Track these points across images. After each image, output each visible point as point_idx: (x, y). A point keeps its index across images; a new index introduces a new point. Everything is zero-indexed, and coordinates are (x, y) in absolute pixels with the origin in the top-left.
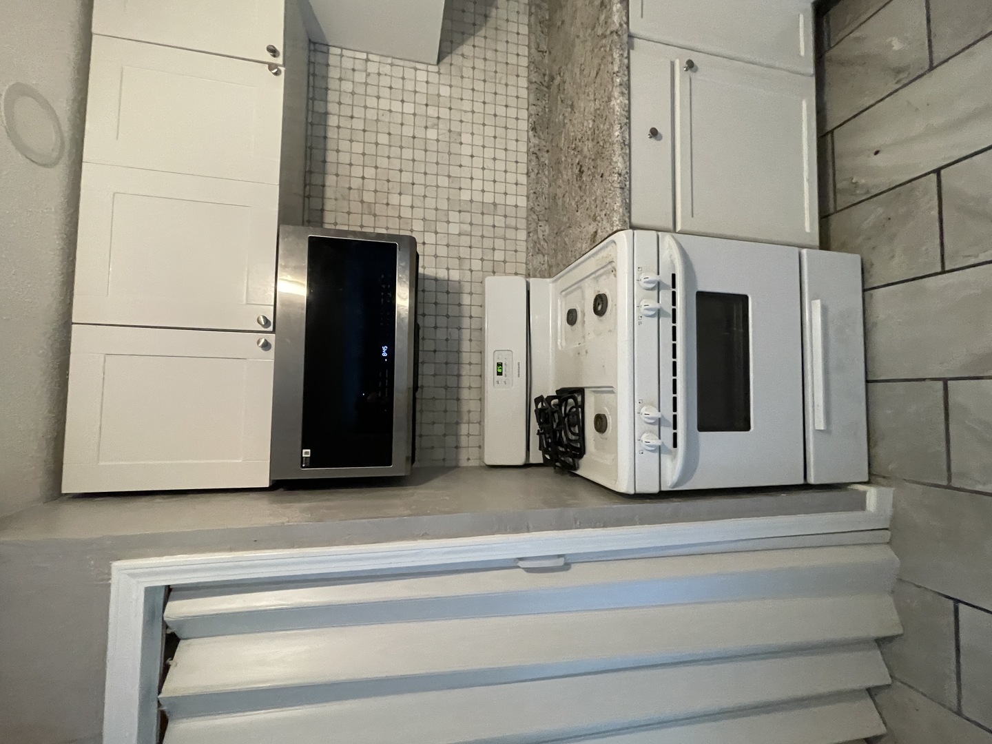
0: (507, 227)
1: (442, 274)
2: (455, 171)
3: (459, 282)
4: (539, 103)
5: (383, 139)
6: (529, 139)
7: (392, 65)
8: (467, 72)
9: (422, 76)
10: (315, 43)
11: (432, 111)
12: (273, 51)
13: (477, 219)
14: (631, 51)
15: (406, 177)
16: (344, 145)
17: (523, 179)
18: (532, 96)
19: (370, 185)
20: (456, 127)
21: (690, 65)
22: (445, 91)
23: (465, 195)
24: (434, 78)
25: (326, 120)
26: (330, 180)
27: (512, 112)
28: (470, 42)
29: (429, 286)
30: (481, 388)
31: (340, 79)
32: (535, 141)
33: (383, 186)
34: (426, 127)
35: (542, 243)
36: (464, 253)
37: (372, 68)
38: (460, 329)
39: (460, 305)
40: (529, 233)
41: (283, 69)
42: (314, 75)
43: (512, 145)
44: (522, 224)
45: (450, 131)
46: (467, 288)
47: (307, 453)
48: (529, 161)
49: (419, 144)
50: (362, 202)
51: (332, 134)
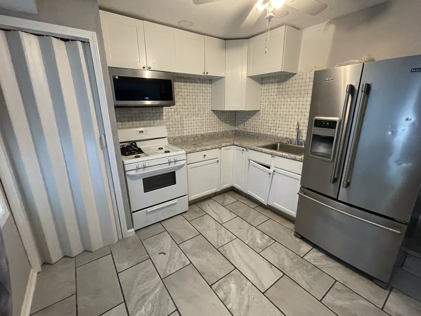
0: (178, 131)
1: (164, 114)
2: (189, 116)
3: (163, 119)
4: (207, 136)
5: (194, 97)
6: (199, 134)
7: (210, 99)
8: (211, 117)
9: (209, 106)
10: (211, 81)
11: (202, 110)
12: (207, 73)
13: (179, 123)
14: (218, 149)
15: (186, 103)
16: (191, 87)
17: (190, 134)
18: (209, 134)
19: (183, 94)
20: (199, 115)
21: (218, 161)
22: (206, 112)
23: (184, 119)
24: (209, 109)
25: (196, 83)
26: (183, 84)
27: (204, 129)
28: (217, 118)
29: (160, 111)
30: (133, 127)
31: (205, 87)
32: (199, 136)
33: (183, 97)
34: (198, 108)
35: (176, 141)
36: (170, 120)
37: (208, 94)
38: (150, 120)
39: (157, 119)
40: (178, 137)
41: (204, 75)
42: (205, 80)
43: (197, 130)
44: (180, 135)
45: (198, 114)
46: (161, 121)
47: (117, 77)
48: (195, 135)
49: (194, 106)
50: (179, 92)
51: (193, 84)
